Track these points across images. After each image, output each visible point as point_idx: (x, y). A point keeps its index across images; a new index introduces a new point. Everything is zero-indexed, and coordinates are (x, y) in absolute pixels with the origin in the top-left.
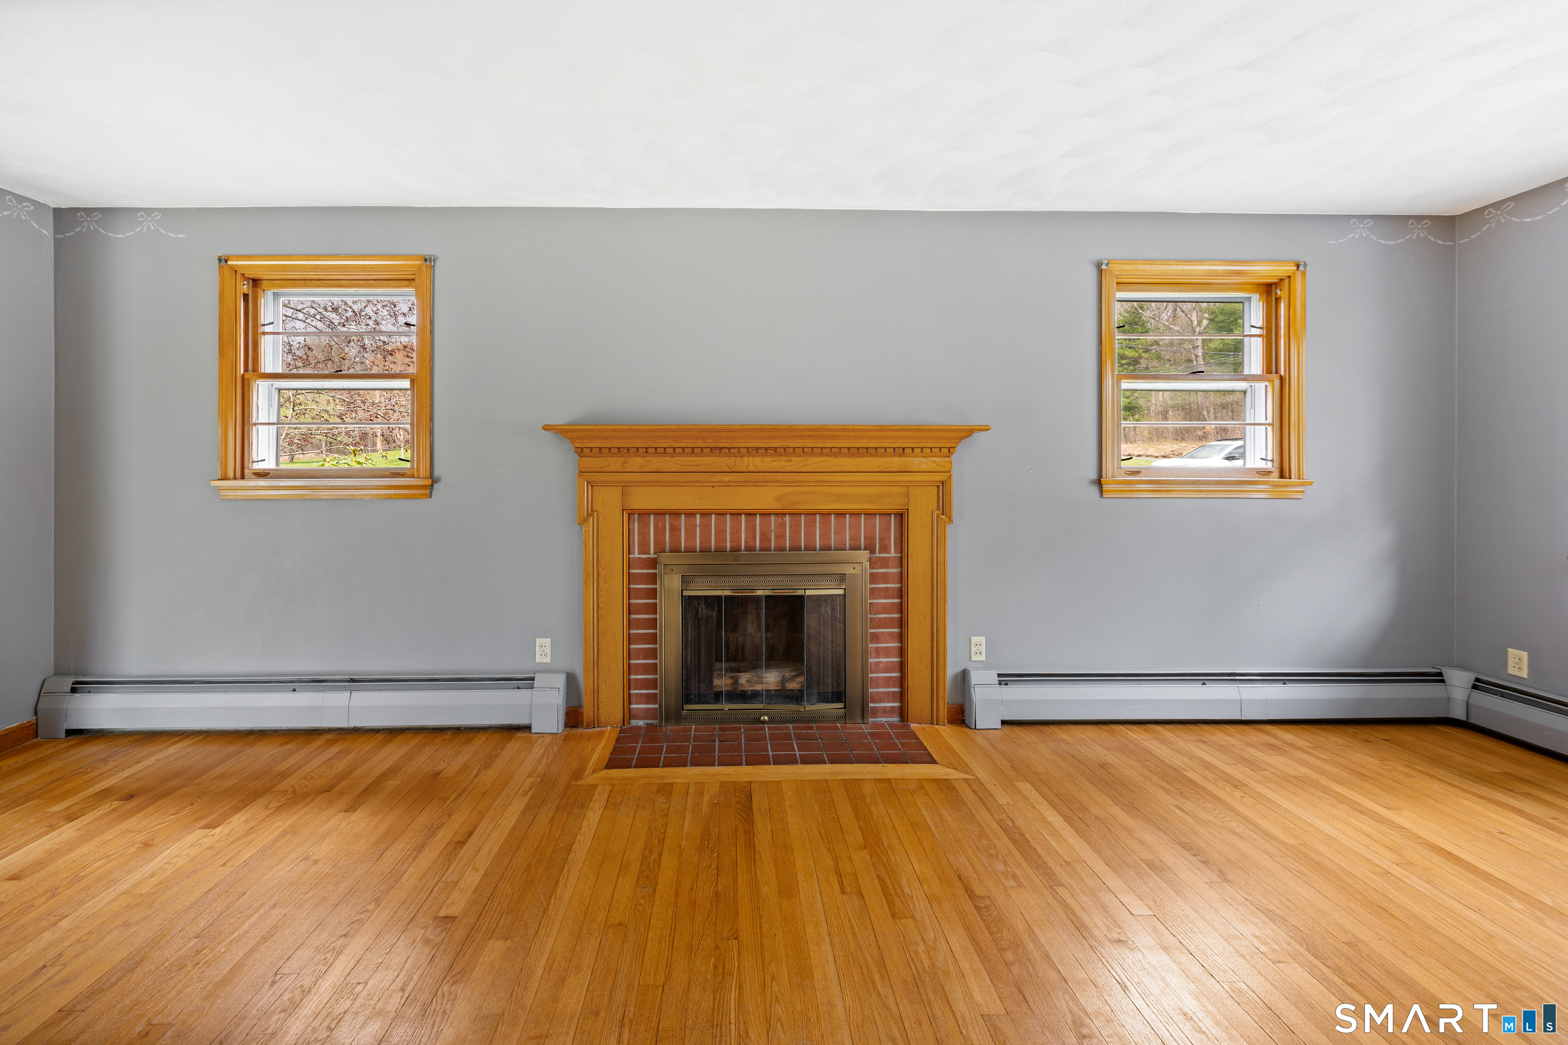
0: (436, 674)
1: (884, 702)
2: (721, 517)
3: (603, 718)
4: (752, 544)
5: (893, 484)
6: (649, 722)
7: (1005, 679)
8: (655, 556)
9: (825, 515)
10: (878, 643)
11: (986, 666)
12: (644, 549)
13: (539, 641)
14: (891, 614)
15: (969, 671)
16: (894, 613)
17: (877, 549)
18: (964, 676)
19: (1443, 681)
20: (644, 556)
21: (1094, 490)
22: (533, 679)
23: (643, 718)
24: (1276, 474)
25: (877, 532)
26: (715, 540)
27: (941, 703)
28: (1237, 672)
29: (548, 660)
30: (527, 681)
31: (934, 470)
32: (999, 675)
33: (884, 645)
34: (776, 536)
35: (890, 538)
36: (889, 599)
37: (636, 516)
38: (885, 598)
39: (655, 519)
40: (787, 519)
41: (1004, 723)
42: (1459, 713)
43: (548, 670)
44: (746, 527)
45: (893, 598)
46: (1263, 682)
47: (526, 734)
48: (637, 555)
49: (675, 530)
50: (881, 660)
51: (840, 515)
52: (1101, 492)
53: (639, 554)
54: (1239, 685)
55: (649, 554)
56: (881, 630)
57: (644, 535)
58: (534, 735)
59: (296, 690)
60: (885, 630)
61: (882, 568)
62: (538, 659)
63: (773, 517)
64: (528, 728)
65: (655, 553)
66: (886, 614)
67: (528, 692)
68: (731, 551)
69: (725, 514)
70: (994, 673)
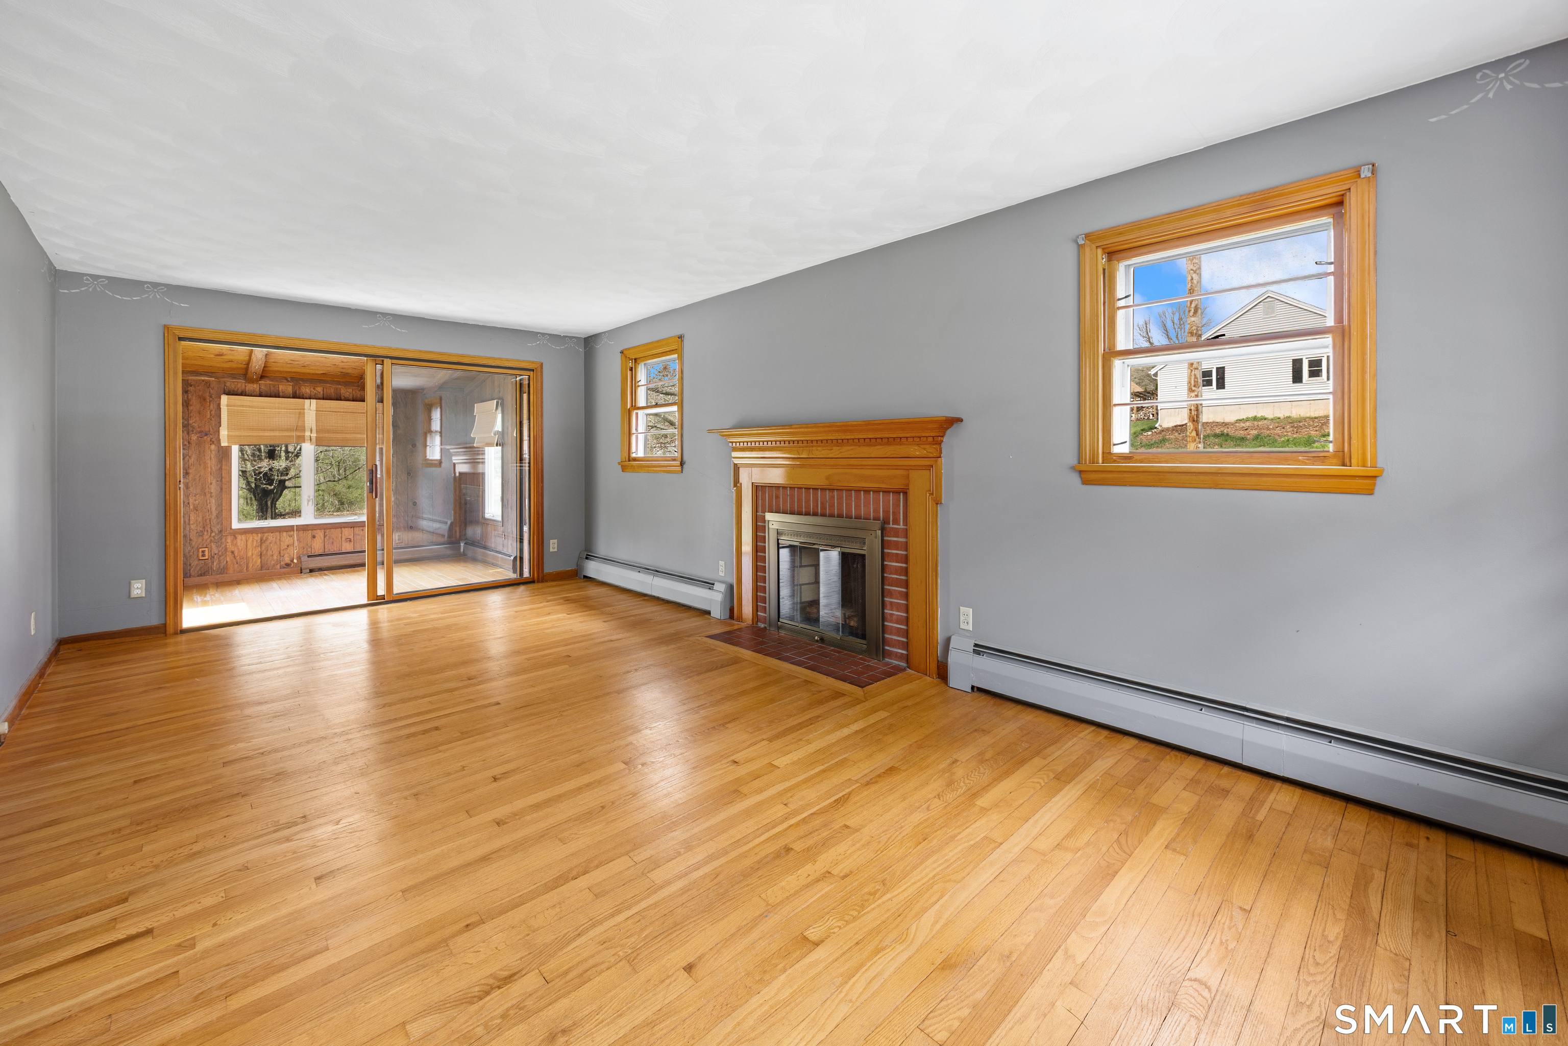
1: (896, 648)
2: (800, 490)
3: (742, 618)
5: (897, 467)
6: (764, 625)
7: (979, 649)
9: (858, 491)
10: (891, 598)
11: (972, 635)
12: (763, 510)
13: (720, 563)
14: (900, 575)
16: (902, 576)
17: (891, 521)
22: (713, 584)
23: (761, 622)
25: (891, 507)
27: (931, 658)
28: (1248, 706)
29: (723, 575)
30: (710, 585)
31: (925, 456)
32: (976, 645)
33: (896, 601)
34: (829, 506)
35: (900, 513)
36: (899, 563)
37: (760, 488)
38: (896, 562)
39: (768, 490)
40: (836, 493)
41: (975, 688)
43: (722, 581)
44: (813, 498)
45: (902, 563)
46: (1286, 729)
47: (708, 616)
48: (760, 513)
49: (777, 498)
50: (894, 612)
51: (867, 491)
54: (1245, 723)
55: (765, 513)
56: (894, 588)
57: (763, 500)
58: (712, 618)
59: (640, 571)
60: (897, 589)
61: (894, 537)
62: (717, 573)
63: (827, 491)
64: (710, 613)
65: (767, 513)
66: (897, 575)
67: (709, 591)
68: (805, 515)
69: (802, 488)
70: (973, 642)
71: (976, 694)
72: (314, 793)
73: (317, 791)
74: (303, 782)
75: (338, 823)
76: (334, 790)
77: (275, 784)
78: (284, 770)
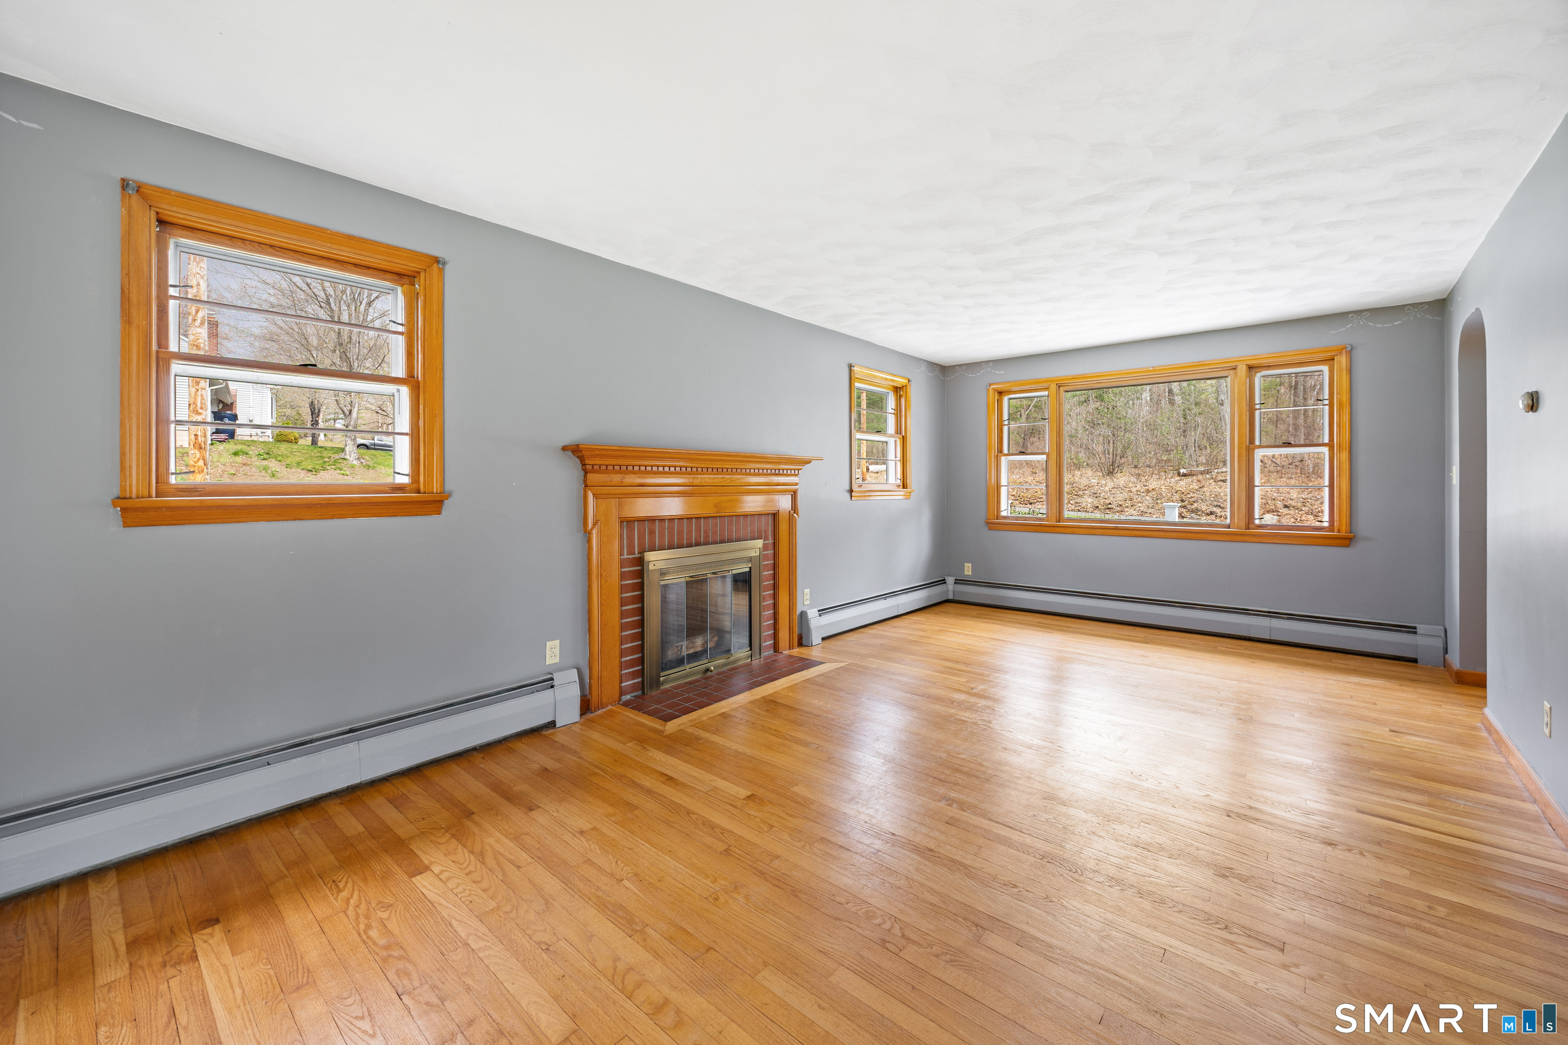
0: (448, 699)
1: (767, 641)
2: (681, 521)
3: (604, 700)
4: (699, 540)
6: (634, 694)
7: (822, 612)
8: (639, 555)
9: (738, 516)
10: (765, 602)
11: (811, 606)
12: (631, 552)
13: (549, 644)
14: (769, 581)
15: (806, 612)
16: (771, 581)
17: (763, 538)
18: (803, 615)
19: (945, 583)
20: (631, 556)
21: (848, 495)
22: (552, 679)
23: (631, 692)
24: (901, 487)
25: (763, 527)
26: (677, 539)
27: (794, 635)
28: (894, 591)
29: (557, 660)
30: (548, 683)
32: (819, 611)
33: (767, 603)
35: (769, 530)
37: (625, 523)
38: (767, 571)
39: (638, 525)
40: (718, 519)
41: (823, 639)
42: (951, 597)
43: (561, 668)
44: (695, 528)
45: (770, 571)
47: (552, 730)
48: (626, 556)
49: (652, 532)
50: (766, 613)
51: (745, 515)
52: (851, 497)
53: (627, 555)
55: (635, 554)
57: (631, 538)
58: (559, 729)
59: (270, 762)
60: (767, 593)
61: (765, 551)
62: (549, 661)
63: (710, 520)
64: (552, 724)
65: (638, 553)
67: (551, 691)
68: (687, 547)
69: (684, 518)
70: (816, 610)
71: (828, 641)
72: (1207, 830)
73: (1202, 830)
74: (1208, 848)
75: (1208, 795)
76: (1188, 822)
77: (1232, 866)
78: (1216, 878)
